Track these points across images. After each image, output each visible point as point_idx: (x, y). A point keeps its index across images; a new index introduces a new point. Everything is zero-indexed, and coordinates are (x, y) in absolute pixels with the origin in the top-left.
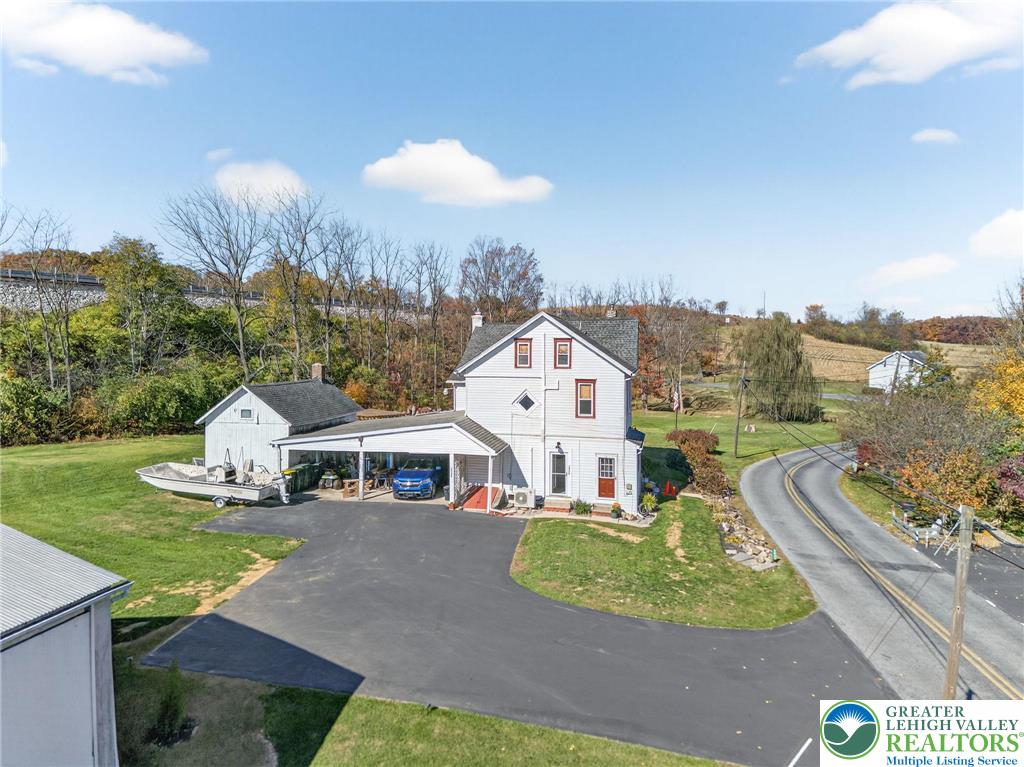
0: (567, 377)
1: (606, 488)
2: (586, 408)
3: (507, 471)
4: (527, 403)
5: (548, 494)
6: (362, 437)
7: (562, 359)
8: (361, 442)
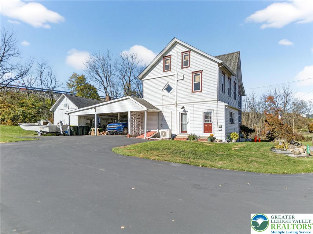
0: (187, 72)
1: (208, 128)
2: (197, 87)
3: (160, 123)
4: (169, 89)
5: (178, 133)
6: (96, 107)
7: (186, 64)
8: (95, 109)
